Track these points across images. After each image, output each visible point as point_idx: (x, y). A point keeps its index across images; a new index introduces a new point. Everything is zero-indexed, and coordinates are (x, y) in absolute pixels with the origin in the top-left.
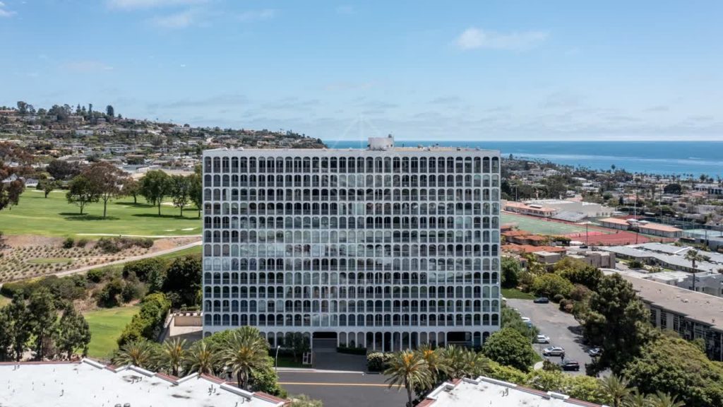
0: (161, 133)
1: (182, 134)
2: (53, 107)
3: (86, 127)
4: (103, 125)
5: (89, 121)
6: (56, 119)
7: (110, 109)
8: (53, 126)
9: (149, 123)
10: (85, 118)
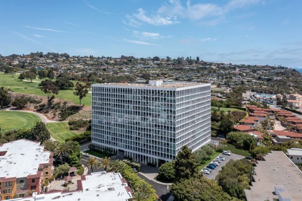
0: (217, 68)
1: (226, 68)
2: (178, 58)
3: (188, 65)
4: (194, 65)
5: (189, 63)
6: (178, 63)
7: (198, 58)
8: (176, 65)
9: (213, 63)
10: (188, 62)
